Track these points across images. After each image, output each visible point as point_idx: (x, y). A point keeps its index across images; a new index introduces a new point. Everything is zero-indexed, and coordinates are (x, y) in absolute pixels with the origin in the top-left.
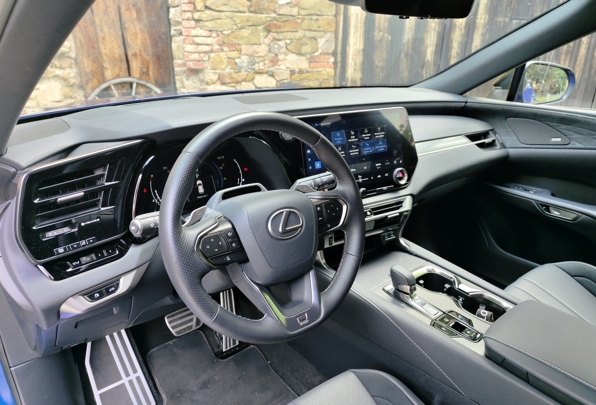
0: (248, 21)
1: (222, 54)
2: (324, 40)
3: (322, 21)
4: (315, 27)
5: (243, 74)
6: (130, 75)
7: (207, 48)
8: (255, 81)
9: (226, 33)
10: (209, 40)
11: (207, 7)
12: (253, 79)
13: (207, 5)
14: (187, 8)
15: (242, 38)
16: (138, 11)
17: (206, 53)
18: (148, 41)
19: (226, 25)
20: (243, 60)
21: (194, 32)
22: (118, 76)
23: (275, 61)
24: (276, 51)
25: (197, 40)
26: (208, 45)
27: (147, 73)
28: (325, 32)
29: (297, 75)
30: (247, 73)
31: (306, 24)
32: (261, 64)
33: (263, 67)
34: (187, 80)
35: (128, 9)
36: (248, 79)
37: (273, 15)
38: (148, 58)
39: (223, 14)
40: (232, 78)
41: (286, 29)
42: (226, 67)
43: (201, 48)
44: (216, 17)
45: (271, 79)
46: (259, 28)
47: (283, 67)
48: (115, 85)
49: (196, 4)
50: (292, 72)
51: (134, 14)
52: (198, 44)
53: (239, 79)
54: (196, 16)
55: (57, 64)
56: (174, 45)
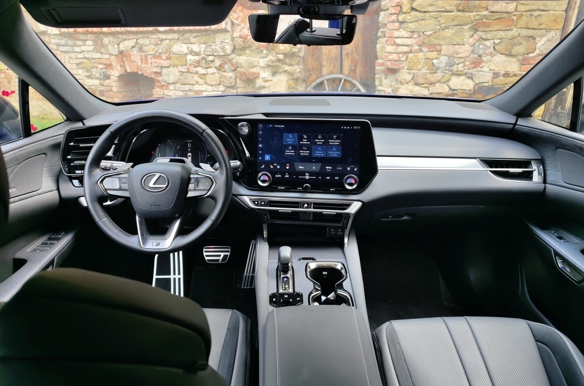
0: (453, 20)
1: (421, 55)
2: (545, 39)
3: (545, 18)
4: (535, 24)
5: (439, 75)
6: (341, 72)
7: (405, 49)
8: (450, 83)
9: (428, 33)
10: (409, 41)
11: (413, 9)
12: (449, 80)
13: (413, 6)
14: (393, 11)
15: (444, 38)
17: (405, 53)
18: (361, 42)
19: (429, 26)
20: (442, 61)
21: (396, 34)
22: (331, 73)
23: (477, 63)
24: (481, 52)
25: (398, 41)
26: (408, 46)
27: (354, 71)
28: (548, 30)
29: (502, 78)
30: (443, 74)
31: (523, 21)
32: (461, 65)
33: (462, 69)
34: (386, 78)
36: (443, 80)
37: (485, 13)
38: (357, 57)
39: (427, 15)
40: (426, 79)
41: (497, 27)
42: (422, 67)
43: (400, 49)
44: (420, 18)
45: (469, 81)
46: (466, 27)
47: (485, 69)
48: (327, 80)
49: (403, 7)
50: (496, 75)
52: (398, 45)
53: (433, 80)
54: (401, 18)
55: (288, 61)
56: (378, 46)
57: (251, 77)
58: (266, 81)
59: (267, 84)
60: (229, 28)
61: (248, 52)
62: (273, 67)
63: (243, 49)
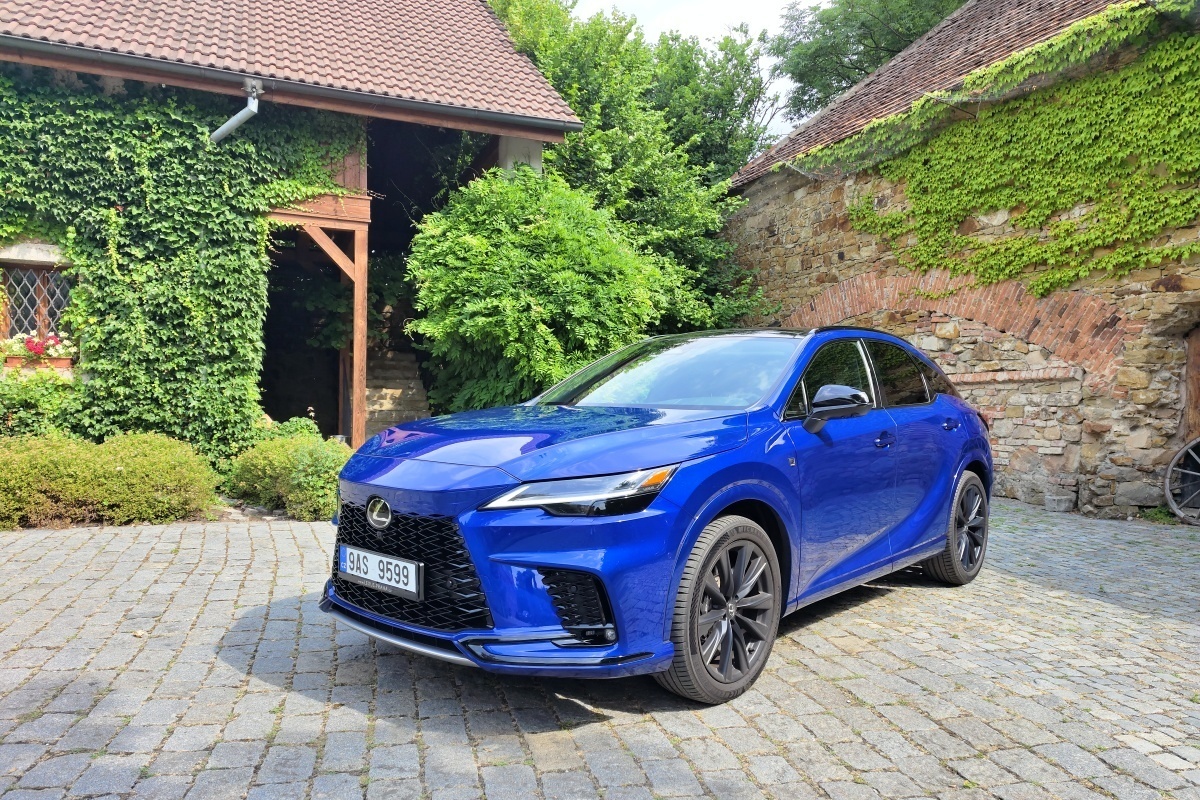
55: (1153, 413)
57: (1098, 430)
58: (1119, 436)
59: (1120, 439)
60: (1079, 376)
61: (1098, 401)
62: (1132, 419)
63: (1092, 398)
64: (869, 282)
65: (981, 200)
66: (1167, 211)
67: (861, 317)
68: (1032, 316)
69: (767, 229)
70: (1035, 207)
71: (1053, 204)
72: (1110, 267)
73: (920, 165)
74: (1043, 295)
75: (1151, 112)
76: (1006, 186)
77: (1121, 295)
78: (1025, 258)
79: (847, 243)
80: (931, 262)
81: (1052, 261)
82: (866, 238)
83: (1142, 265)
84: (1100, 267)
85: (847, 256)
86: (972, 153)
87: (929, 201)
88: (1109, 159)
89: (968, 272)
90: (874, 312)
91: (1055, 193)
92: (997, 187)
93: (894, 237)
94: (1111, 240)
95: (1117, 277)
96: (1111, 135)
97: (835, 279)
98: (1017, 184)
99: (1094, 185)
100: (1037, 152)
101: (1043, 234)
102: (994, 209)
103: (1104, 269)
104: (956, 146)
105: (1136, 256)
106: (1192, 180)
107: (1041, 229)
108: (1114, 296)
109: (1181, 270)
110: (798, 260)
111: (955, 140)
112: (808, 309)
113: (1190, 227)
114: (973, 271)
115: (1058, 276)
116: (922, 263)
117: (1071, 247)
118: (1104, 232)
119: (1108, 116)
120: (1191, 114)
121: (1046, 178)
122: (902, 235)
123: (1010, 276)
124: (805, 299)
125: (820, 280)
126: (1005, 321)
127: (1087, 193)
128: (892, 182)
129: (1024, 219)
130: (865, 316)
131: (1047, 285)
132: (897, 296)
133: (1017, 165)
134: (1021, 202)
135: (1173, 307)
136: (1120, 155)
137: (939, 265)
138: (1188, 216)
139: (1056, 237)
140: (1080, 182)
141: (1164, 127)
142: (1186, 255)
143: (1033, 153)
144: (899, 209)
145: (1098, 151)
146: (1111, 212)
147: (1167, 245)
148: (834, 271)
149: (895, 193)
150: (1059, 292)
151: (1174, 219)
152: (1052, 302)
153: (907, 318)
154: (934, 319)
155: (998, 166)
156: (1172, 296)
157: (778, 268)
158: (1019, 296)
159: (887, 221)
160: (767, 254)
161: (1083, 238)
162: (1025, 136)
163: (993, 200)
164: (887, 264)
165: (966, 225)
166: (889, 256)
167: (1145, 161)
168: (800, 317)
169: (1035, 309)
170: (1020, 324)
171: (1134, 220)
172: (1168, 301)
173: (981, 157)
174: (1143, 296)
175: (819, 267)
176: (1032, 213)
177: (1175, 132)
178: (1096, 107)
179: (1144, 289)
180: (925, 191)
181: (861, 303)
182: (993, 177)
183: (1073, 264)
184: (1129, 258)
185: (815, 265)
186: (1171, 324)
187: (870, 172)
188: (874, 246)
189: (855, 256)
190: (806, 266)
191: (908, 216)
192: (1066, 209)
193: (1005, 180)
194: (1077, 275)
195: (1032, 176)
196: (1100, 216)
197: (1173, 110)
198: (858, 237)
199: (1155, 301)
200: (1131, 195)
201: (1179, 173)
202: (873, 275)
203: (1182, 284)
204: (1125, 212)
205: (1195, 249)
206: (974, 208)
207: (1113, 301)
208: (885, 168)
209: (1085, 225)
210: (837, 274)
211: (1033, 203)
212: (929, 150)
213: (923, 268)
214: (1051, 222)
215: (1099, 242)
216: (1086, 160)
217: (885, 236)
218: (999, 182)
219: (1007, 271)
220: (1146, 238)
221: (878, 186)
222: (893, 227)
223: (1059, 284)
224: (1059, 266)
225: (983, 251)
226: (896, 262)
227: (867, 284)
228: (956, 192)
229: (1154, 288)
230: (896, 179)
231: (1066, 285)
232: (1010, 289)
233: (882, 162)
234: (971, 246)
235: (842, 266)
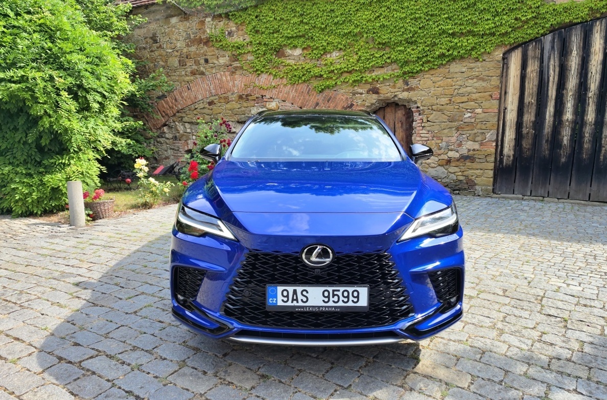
0: (447, 126)
1: (433, 141)
2: (489, 134)
3: (488, 125)
4: (484, 127)
5: (442, 151)
7: (426, 139)
8: (448, 154)
9: (436, 132)
10: (427, 135)
11: (428, 121)
12: (447, 153)
14: (419, 122)
15: (444, 134)
16: (402, 124)
17: (426, 141)
19: (436, 129)
20: (443, 144)
21: (421, 132)
23: (460, 145)
24: (461, 140)
25: (422, 135)
26: (427, 137)
28: (491, 130)
29: (472, 152)
30: (444, 150)
31: (479, 126)
32: (453, 146)
33: (453, 148)
35: (398, 123)
36: (444, 153)
37: (462, 123)
39: (435, 124)
40: (436, 152)
41: (467, 129)
42: (434, 147)
43: (423, 139)
44: (432, 125)
45: (457, 153)
46: (453, 129)
47: (464, 148)
49: (423, 120)
50: (469, 150)
51: (400, 125)
52: (422, 137)
53: (440, 153)
54: (423, 125)
56: (413, 138)
64: (226, 77)
65: (289, 42)
66: (374, 59)
67: (221, 96)
68: (315, 101)
69: (151, 38)
70: (316, 49)
71: (324, 49)
72: (351, 81)
73: (254, 17)
74: (320, 92)
75: (368, 13)
76: (301, 37)
77: (354, 94)
78: (312, 73)
79: (210, 54)
80: (262, 70)
81: (325, 76)
82: (222, 53)
83: (364, 82)
84: (346, 81)
85: (210, 61)
86: (283, 17)
87: (259, 38)
88: (350, 32)
89: (283, 77)
90: (229, 94)
91: (326, 44)
92: (296, 37)
93: (240, 54)
94: (351, 69)
95: (353, 86)
96: (350, 20)
97: (203, 73)
98: (307, 36)
99: (343, 43)
100: (317, 23)
101: (319, 63)
102: (295, 47)
103: (347, 82)
104: (273, 11)
105: (361, 77)
106: (384, 47)
107: (318, 60)
108: (351, 94)
109: (379, 85)
110: (177, 60)
111: (273, 8)
112: (186, 89)
113: (382, 67)
114: (285, 77)
115: (328, 83)
116: (257, 70)
117: (334, 70)
118: (347, 65)
119: (349, 11)
120: (384, 17)
121: (321, 36)
122: (244, 53)
123: (304, 81)
124: (183, 83)
125: (193, 73)
126: (302, 103)
127: (339, 46)
128: (236, 24)
129: (310, 54)
130: (224, 95)
131: (323, 87)
132: (243, 86)
133: (306, 27)
134: (309, 46)
135: (375, 101)
136: (355, 30)
137: (267, 72)
138: (383, 62)
139: (326, 65)
140: (336, 41)
141: (373, 21)
142: (381, 79)
143: (315, 22)
144: (242, 39)
145: (345, 27)
146: (350, 57)
147: (373, 74)
148: (202, 69)
149: (238, 30)
150: (327, 91)
151: (377, 63)
152: (324, 95)
153: (250, 98)
154: (265, 100)
155: (297, 26)
156: (375, 96)
157: (162, 63)
158: (309, 91)
159: (236, 45)
160: (153, 53)
161: (339, 67)
162: (310, 13)
163: (295, 42)
164: (236, 68)
165: (280, 53)
166: (236, 64)
167: (365, 35)
168: (181, 93)
169: (317, 98)
170: (310, 105)
171: (360, 62)
172: (373, 98)
173: (288, 20)
174: (363, 95)
175: (191, 66)
176: (314, 52)
177: (378, 25)
178: (343, 6)
179: (364, 92)
180: (257, 32)
181: (221, 88)
182: (295, 31)
183: (334, 78)
184: (359, 78)
185: (188, 64)
186: (373, 108)
187: (223, 16)
188: (227, 58)
189: (216, 62)
190: (182, 64)
191: (247, 44)
192: (330, 53)
193: (301, 34)
194: (336, 83)
195: (314, 34)
196: (345, 57)
197: (377, 14)
198: (217, 51)
199: (368, 98)
200: (359, 50)
201: (379, 43)
202: (228, 73)
203: (380, 91)
204: (356, 57)
205: (385, 77)
206: (285, 45)
207: (351, 97)
208: (232, 15)
209: (338, 61)
210: (204, 70)
211: (315, 47)
212: (259, 10)
213: (258, 72)
214: (323, 57)
215: (346, 69)
216: (340, 30)
217: (234, 53)
218: (298, 34)
219: (303, 79)
220: (366, 69)
221: (227, 24)
222: (239, 48)
223: (328, 87)
224: (328, 78)
225: (290, 68)
226: (242, 68)
227: (224, 78)
228: (275, 35)
229: (368, 92)
230: (240, 22)
231: (331, 88)
232: (303, 87)
233: (231, 12)
234: (284, 64)
235: (207, 66)
